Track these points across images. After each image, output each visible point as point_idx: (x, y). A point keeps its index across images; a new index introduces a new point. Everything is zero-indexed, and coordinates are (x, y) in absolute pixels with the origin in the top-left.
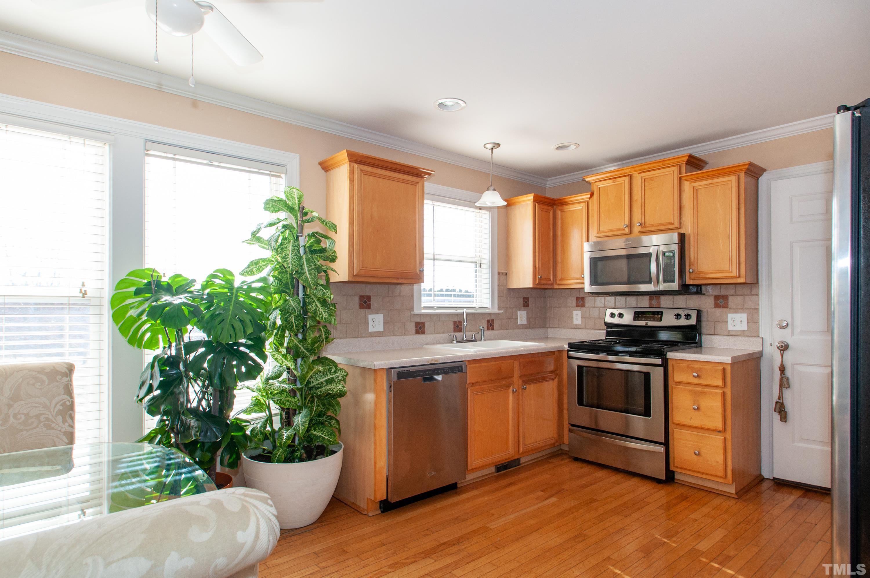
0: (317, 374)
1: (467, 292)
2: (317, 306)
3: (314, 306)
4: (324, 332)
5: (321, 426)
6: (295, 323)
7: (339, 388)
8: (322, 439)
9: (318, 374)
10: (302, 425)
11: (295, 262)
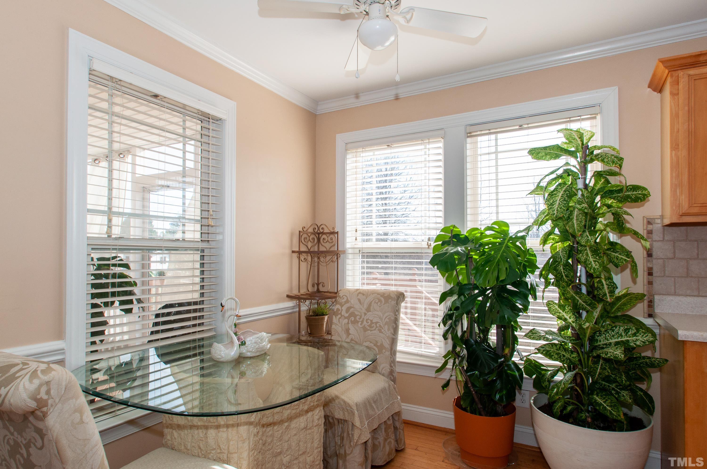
0: (608, 332)
2: (587, 255)
3: (584, 254)
4: (607, 284)
5: (604, 393)
6: (564, 273)
7: (615, 353)
8: (603, 408)
9: (610, 333)
10: (564, 384)
11: (561, 208)
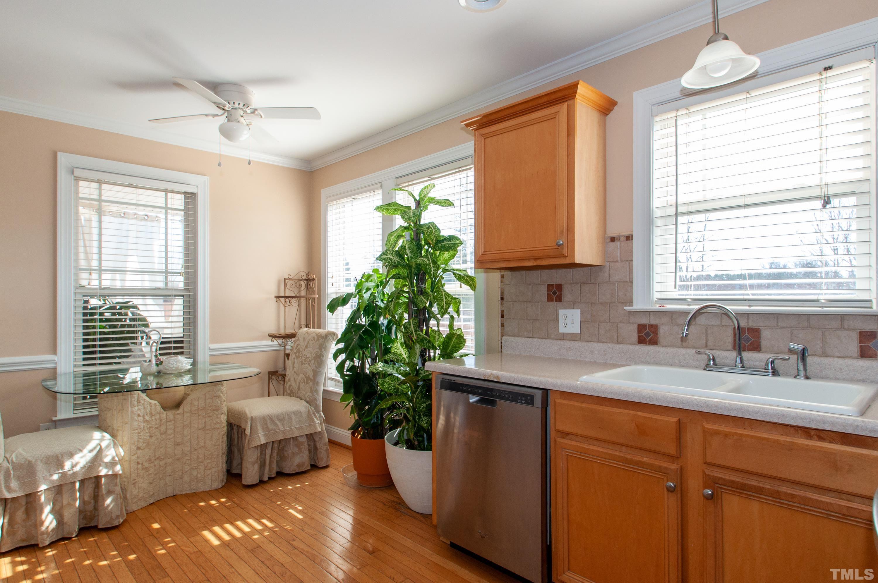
1: (777, 266)
